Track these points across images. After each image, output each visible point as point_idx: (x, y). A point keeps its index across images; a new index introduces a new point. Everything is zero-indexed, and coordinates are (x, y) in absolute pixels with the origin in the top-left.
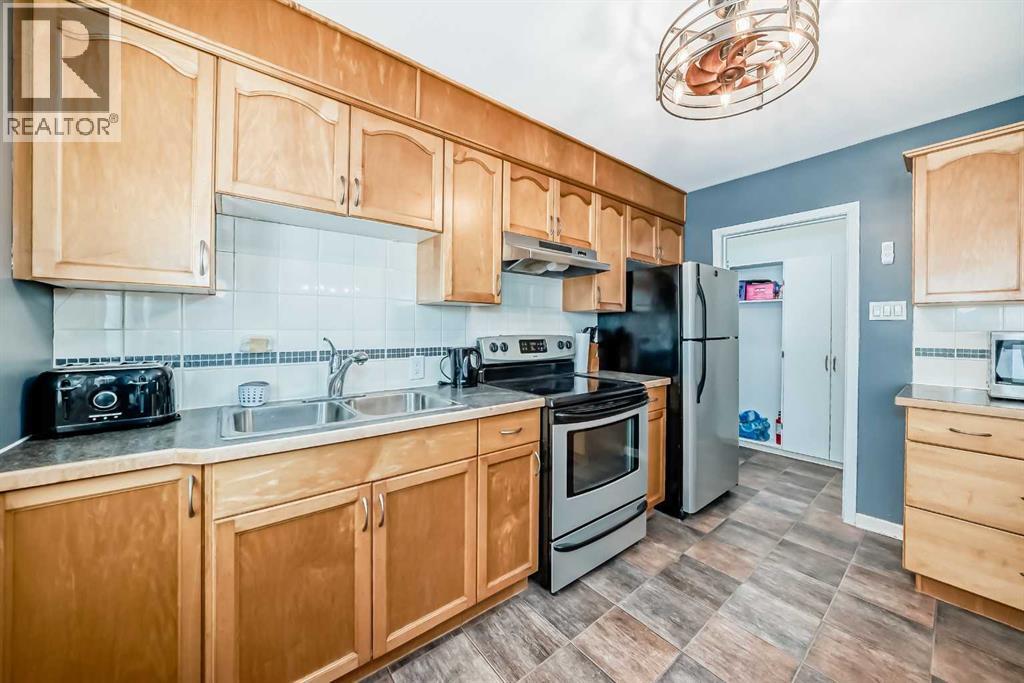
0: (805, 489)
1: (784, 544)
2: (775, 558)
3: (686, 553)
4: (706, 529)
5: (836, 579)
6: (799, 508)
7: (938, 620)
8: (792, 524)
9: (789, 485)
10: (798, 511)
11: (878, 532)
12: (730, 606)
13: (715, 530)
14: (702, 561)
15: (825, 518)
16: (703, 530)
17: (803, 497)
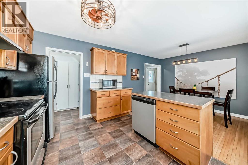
0: (69, 117)
1: (77, 130)
2: (78, 133)
3: (60, 150)
4: (58, 139)
5: (89, 129)
6: (72, 121)
7: (102, 126)
8: (73, 125)
9: (65, 117)
10: (72, 122)
11: (86, 118)
12: (82, 150)
13: (60, 138)
14: (66, 147)
15: (77, 120)
16: (58, 140)
17: (70, 118)
